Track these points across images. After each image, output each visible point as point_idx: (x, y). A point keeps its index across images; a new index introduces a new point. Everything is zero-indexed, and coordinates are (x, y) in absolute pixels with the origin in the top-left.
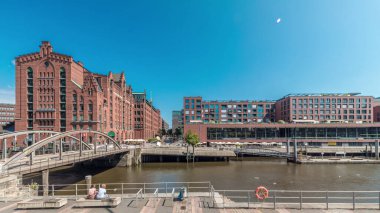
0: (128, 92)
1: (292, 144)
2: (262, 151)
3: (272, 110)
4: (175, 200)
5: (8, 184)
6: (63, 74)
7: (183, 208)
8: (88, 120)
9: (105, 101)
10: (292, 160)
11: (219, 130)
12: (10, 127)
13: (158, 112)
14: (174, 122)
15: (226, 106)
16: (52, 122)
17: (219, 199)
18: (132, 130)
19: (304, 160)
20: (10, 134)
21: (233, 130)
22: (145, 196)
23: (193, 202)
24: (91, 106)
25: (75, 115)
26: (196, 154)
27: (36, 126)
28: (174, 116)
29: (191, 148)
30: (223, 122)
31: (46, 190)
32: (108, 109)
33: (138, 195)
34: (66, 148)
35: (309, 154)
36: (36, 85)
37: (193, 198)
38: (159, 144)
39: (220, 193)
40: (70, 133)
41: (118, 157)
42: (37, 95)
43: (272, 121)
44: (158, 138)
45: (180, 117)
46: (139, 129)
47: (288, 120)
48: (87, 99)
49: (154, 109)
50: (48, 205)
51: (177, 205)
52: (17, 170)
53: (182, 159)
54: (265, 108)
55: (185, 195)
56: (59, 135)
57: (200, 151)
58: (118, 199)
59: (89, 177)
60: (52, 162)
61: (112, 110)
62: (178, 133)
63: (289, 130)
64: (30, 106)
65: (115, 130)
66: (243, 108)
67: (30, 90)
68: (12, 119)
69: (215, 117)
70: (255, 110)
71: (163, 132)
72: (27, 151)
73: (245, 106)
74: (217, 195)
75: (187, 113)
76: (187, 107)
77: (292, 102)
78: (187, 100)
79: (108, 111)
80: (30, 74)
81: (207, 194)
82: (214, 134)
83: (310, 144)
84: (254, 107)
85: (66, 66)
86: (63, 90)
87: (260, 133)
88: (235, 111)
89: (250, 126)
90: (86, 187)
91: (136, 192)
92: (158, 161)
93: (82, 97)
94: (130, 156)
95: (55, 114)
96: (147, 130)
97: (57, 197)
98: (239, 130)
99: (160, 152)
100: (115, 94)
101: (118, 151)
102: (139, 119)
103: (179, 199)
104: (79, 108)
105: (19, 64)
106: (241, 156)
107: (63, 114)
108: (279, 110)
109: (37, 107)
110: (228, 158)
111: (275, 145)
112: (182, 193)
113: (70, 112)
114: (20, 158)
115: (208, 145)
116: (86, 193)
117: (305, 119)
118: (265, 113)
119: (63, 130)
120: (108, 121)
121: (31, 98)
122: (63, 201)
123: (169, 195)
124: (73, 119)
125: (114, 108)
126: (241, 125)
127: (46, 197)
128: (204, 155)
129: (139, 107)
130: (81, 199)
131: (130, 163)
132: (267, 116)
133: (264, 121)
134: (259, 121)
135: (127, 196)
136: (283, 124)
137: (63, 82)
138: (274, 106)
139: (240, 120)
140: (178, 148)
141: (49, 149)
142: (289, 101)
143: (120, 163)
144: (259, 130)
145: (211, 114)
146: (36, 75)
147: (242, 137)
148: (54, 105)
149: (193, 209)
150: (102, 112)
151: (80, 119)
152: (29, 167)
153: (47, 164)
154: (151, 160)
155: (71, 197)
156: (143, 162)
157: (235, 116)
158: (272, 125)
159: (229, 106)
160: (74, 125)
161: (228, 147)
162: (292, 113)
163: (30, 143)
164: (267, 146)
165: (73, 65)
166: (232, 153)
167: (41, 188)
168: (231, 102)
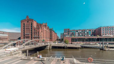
0: (48, 28)
1: (102, 44)
2: (91, 46)
3: (94, 32)
4: (61, 60)
5: (19, 53)
6: (32, 24)
7: (64, 63)
8: (37, 36)
9: (42, 31)
10: (102, 49)
11: (75, 39)
12: (20, 38)
13: (56, 34)
14: (61, 37)
15: (77, 31)
16: (29, 37)
17: (75, 61)
18: (49, 39)
19: (107, 49)
20: (19, 40)
21: (80, 39)
22: (53, 58)
23: (67, 61)
24: (38, 32)
25: (34, 35)
26: (68, 46)
27: (25, 38)
28: (61, 35)
29: (66, 44)
30: (77, 36)
31: (28, 55)
32: (42, 33)
33: (51, 58)
34: (32, 44)
35: (109, 47)
36: (25, 27)
37: (67, 60)
38: (56, 43)
39: (76, 59)
40: (33, 40)
41: (45, 47)
42: (25, 30)
43: (94, 36)
44: (56, 41)
45: (63, 35)
46: (51, 39)
47: (100, 35)
48: (37, 31)
49: (55, 33)
50: (28, 59)
51: (62, 62)
52: (21, 49)
53: (64, 48)
54: (92, 32)
55: (64, 59)
56: (31, 40)
57: (69, 45)
58: (45, 58)
59: (38, 52)
60: (29, 48)
61: (44, 34)
62: (62, 40)
63: (101, 39)
64: (24, 33)
65: (44, 39)
66: (83, 32)
67: (24, 29)
68: (20, 36)
69: (74, 35)
70: (88, 32)
71: (58, 40)
72: (23, 44)
73: (84, 31)
74: (74, 59)
75: (65, 34)
76: (65, 32)
77: (102, 29)
78: (65, 30)
79: (43, 34)
80: (24, 25)
81: (71, 59)
82: (73, 40)
83: (109, 43)
84: (88, 31)
85: (32, 22)
86: (32, 28)
87: (90, 40)
88: (81, 33)
89: (86, 38)
90: (37, 55)
91: (50, 57)
92: (56, 48)
93: (36, 30)
94: (48, 47)
95: (30, 35)
96: (53, 39)
97: (30, 57)
98: (82, 39)
99: (57, 45)
100: (45, 29)
101: (45, 45)
102: (51, 36)
103: (63, 60)
104: (35, 33)
105: (21, 22)
106: (83, 47)
107: (32, 35)
108: (97, 32)
109: (26, 33)
110: (78, 48)
111: (95, 44)
112: (63, 58)
113: (33, 34)
114: (22, 46)
115: (72, 44)
116: (37, 56)
117: (107, 35)
118: (92, 33)
119: (32, 39)
120: (43, 37)
121: (24, 31)
122: (32, 58)
123: (60, 58)
124: (34, 36)
125: (44, 33)
126: (83, 37)
127: (28, 57)
128: (70, 47)
129: (51, 32)
130: (36, 58)
131: (48, 48)
132: (92, 34)
133: (91, 36)
134: (89, 36)
135: (48, 58)
136: (98, 37)
137: (31, 26)
138: (95, 31)
139: (82, 36)
140: (62, 44)
141: (28, 44)
142: (101, 29)
143: (46, 48)
144: (89, 39)
145: (73, 34)
146: (25, 25)
147: (83, 41)
148: (29, 33)
149: (67, 63)
150: (41, 34)
151: (36, 36)
152: (24, 49)
153: (28, 48)
154: (54, 48)
155: (34, 57)
156: (52, 48)
157: (81, 34)
158: (94, 37)
159: (79, 31)
160: (34, 38)
161: (78, 44)
162: (102, 33)
163: (24, 43)
164: (92, 44)
165: (34, 22)
166: (80, 46)
167: (26, 54)
168: (79, 30)
